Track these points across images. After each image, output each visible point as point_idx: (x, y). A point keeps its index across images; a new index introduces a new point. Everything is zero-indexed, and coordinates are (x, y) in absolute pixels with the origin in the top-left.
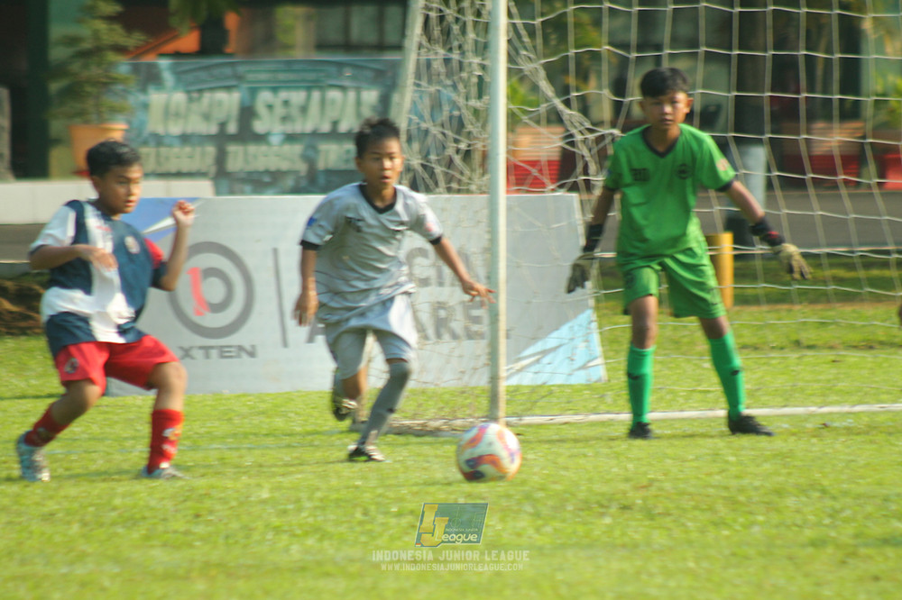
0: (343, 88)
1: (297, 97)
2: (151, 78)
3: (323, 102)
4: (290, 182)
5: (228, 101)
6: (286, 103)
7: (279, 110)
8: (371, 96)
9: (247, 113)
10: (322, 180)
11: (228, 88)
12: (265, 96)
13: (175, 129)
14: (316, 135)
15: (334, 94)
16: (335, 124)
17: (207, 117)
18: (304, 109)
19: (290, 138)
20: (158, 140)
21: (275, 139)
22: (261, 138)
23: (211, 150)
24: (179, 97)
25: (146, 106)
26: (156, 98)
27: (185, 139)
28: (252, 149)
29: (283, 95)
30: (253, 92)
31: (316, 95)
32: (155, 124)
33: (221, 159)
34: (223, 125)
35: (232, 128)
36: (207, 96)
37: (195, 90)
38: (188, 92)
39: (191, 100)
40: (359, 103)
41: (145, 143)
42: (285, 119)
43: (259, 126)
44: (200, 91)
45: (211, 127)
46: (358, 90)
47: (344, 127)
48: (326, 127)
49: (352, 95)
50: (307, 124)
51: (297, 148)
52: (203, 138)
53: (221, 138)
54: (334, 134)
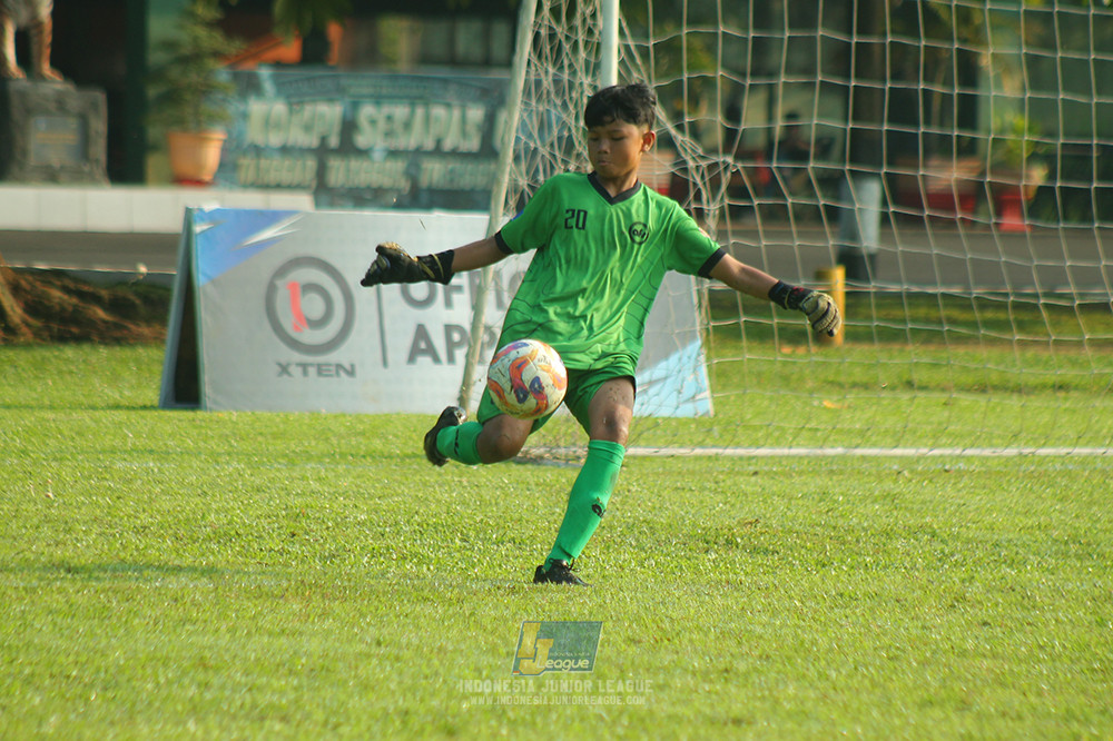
0: (448, 105)
1: (400, 111)
2: (251, 86)
3: (427, 119)
4: (393, 198)
5: (329, 113)
6: (389, 118)
7: (382, 124)
8: (476, 114)
9: (349, 127)
10: (424, 198)
11: (331, 100)
12: (367, 111)
13: (275, 140)
14: (419, 152)
15: (439, 111)
16: (439, 142)
17: (308, 128)
18: (407, 125)
19: (393, 154)
20: (258, 151)
21: (378, 155)
22: (364, 153)
23: (311, 163)
24: (279, 108)
25: (245, 116)
26: (256, 107)
27: (285, 150)
28: (355, 164)
29: (386, 110)
30: (355, 105)
31: (420, 112)
32: (254, 134)
33: (321, 172)
34: (323, 140)
35: (334, 142)
36: (308, 110)
37: (295, 100)
38: (290, 104)
39: (291, 112)
40: (464, 120)
41: (245, 153)
42: (389, 134)
43: (361, 140)
44: (301, 103)
45: (312, 141)
46: (463, 108)
47: (448, 145)
48: (429, 145)
49: (456, 113)
50: (410, 141)
51: (398, 166)
52: (304, 151)
53: (322, 152)
54: (437, 151)
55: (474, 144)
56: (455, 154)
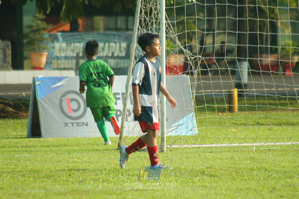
0: (115, 43)
1: (101, 45)
2: (55, 39)
3: (109, 47)
5: (79, 46)
8: (124, 45)
11: (79, 42)
13: (63, 55)
14: (107, 57)
15: (113, 44)
16: (113, 54)
17: (73, 51)
18: (103, 49)
20: (58, 58)
23: (74, 61)
24: (64, 45)
25: (54, 48)
26: (57, 45)
27: (66, 58)
31: (107, 44)
32: (56, 53)
33: (77, 64)
34: (78, 54)
35: (81, 55)
36: (73, 45)
37: (69, 43)
38: (67, 43)
39: (67, 46)
40: (120, 47)
41: (54, 59)
44: (71, 43)
45: (75, 55)
46: (120, 43)
47: (116, 55)
48: (110, 55)
49: (118, 45)
50: (104, 54)
52: (72, 58)
53: (77, 58)
54: (113, 57)
55: (124, 54)
56: (118, 57)
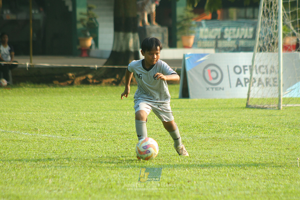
0: (245, 28)
1: (234, 30)
2: (200, 25)
3: (240, 31)
4: (232, 49)
5: (218, 30)
6: (232, 31)
7: (230, 33)
8: (251, 29)
9: (222, 34)
10: (240, 49)
11: (218, 28)
12: (226, 30)
13: (206, 37)
14: (238, 39)
15: (243, 29)
16: (243, 36)
17: (213, 34)
18: (236, 33)
19: (233, 39)
20: (202, 40)
21: (229, 40)
22: (226, 39)
23: (214, 42)
24: (207, 30)
25: (199, 32)
26: (202, 30)
27: (208, 39)
28: (224, 42)
29: (231, 30)
30: (224, 28)
31: (238, 30)
32: (201, 36)
33: (217, 44)
34: (217, 37)
35: (219, 37)
36: (213, 30)
37: (210, 28)
39: (209, 31)
41: (199, 40)
42: (232, 35)
43: (226, 36)
45: (214, 37)
46: (249, 28)
47: (245, 37)
48: (241, 37)
49: (247, 30)
50: (237, 36)
51: (234, 42)
52: (213, 39)
53: (217, 39)
54: (243, 38)
55: (251, 36)
56: (247, 39)
